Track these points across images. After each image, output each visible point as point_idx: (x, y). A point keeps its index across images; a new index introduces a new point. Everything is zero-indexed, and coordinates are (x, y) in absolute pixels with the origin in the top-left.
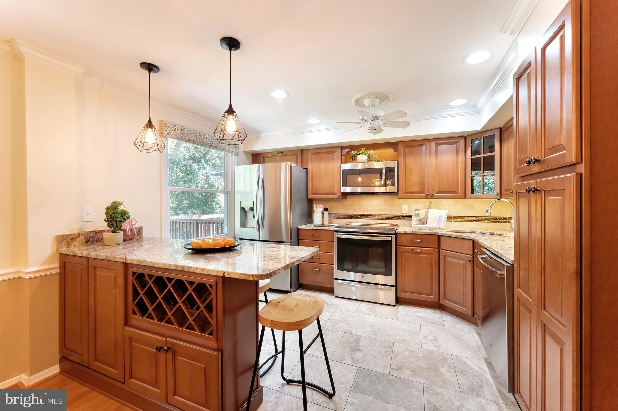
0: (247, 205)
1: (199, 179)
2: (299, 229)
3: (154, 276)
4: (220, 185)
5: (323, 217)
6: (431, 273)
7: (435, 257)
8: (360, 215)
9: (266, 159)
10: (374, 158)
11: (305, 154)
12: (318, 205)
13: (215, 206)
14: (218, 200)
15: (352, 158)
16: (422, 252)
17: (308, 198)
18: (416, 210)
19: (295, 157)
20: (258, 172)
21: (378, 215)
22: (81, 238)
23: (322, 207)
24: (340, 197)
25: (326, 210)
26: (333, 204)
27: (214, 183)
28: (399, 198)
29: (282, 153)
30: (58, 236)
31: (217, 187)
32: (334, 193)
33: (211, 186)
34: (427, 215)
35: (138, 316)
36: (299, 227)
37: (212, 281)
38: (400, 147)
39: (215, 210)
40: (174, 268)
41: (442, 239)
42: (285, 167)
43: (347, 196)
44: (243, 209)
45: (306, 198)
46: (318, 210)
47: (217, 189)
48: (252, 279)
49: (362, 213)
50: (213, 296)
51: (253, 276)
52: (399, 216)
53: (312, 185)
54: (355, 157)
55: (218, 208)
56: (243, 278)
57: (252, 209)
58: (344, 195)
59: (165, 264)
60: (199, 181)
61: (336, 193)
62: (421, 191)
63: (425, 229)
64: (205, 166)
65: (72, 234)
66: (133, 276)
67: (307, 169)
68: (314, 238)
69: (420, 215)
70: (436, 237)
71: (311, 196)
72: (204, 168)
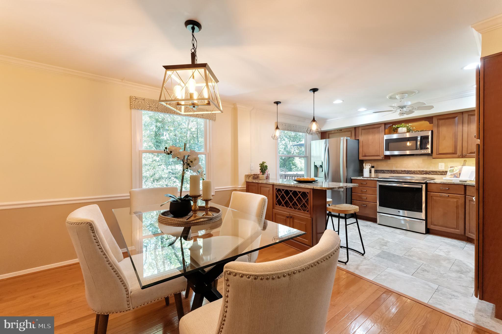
0: (318, 164)
1: (280, 148)
2: (352, 179)
3: (284, 189)
4: (294, 152)
5: (370, 172)
6: (457, 214)
7: (461, 201)
8: (402, 171)
9: (330, 135)
10: (412, 129)
11: (357, 130)
12: (367, 164)
13: (292, 166)
14: (295, 162)
15: (394, 130)
16: (449, 197)
17: (359, 159)
18: (451, 167)
19: (350, 132)
20: (325, 144)
21: (417, 171)
22: (252, 176)
23: (369, 165)
24: (384, 158)
25: (373, 167)
26: (379, 163)
27: (290, 151)
28: (433, 158)
29: (341, 130)
30: (246, 175)
31: (292, 153)
32: (379, 156)
33: (289, 152)
34: (460, 170)
35: (278, 206)
36: (352, 178)
37: (308, 191)
38: (435, 120)
39: (292, 169)
40: (293, 186)
41: (467, 188)
42: (343, 140)
43: (391, 158)
44: (316, 166)
45: (358, 160)
46: (367, 168)
47: (292, 155)
48: (324, 189)
49: (403, 169)
50: (309, 197)
51: (325, 188)
52: (436, 172)
53: (362, 151)
54: (396, 129)
55: (294, 168)
56: (321, 189)
57: (321, 166)
58: (387, 157)
59: (290, 185)
60: (280, 149)
61: (380, 155)
62: (454, 152)
63: (456, 181)
64: (285, 138)
65: (249, 175)
66: (276, 190)
67: (359, 140)
68: (362, 185)
69: (454, 170)
70: (463, 187)
71: (361, 158)
72: (284, 140)
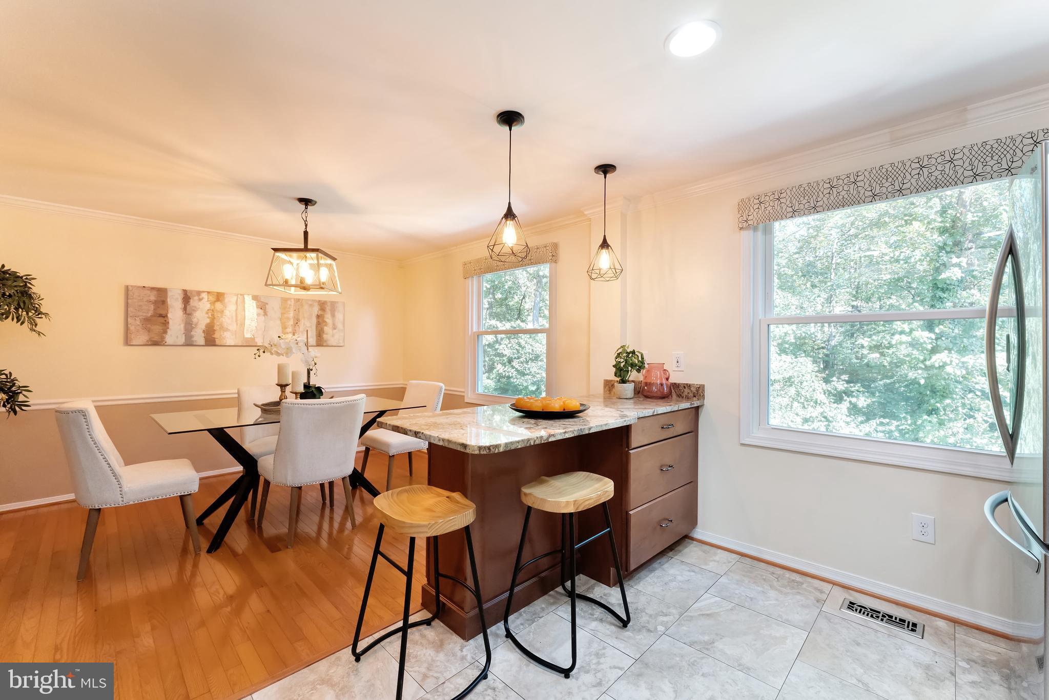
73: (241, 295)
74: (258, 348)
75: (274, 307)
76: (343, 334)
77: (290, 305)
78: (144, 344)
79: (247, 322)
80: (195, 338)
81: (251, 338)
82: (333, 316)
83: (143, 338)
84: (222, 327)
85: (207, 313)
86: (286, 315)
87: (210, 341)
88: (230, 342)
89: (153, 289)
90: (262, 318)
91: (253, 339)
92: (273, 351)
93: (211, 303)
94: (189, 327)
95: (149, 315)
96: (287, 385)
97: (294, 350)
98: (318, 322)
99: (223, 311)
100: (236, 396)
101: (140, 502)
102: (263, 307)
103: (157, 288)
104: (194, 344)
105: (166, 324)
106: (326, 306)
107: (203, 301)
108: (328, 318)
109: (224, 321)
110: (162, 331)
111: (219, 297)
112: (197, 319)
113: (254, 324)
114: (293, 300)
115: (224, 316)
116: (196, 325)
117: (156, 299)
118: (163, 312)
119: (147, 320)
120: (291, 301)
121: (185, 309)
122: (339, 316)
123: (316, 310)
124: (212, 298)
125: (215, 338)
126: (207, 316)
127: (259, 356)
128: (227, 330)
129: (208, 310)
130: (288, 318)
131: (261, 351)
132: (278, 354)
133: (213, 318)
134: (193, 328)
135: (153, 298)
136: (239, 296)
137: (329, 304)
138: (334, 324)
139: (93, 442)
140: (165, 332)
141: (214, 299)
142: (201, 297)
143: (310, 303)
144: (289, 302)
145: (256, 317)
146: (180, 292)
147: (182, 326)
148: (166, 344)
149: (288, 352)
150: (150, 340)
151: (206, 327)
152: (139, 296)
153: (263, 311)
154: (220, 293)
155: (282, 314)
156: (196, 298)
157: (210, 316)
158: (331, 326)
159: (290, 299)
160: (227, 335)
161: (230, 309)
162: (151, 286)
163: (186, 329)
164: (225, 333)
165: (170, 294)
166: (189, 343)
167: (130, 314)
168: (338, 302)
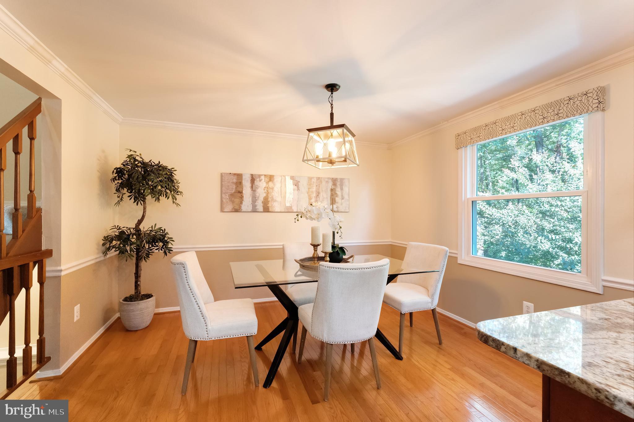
73: (284, 176)
74: (297, 213)
75: (304, 184)
76: (348, 203)
77: (314, 182)
78: (231, 211)
79: (288, 195)
80: (258, 206)
81: (290, 206)
82: (342, 189)
83: (229, 207)
84: (273, 199)
85: (264, 190)
86: (311, 190)
87: (266, 209)
88: (277, 209)
89: (235, 174)
90: (296, 192)
91: (291, 207)
92: (307, 217)
93: (266, 183)
94: (254, 199)
95: (233, 192)
96: (319, 245)
97: (323, 216)
98: (332, 194)
99: (273, 188)
100: (282, 247)
101: (219, 338)
102: (297, 184)
103: (237, 174)
104: (257, 211)
105: (242, 197)
106: (337, 182)
107: (262, 181)
108: (338, 191)
109: (274, 195)
110: (240, 202)
111: (271, 178)
112: (259, 194)
113: (291, 196)
114: (315, 178)
115: (274, 192)
116: (258, 198)
117: (236, 181)
118: (240, 190)
119: (232, 195)
120: (314, 179)
121: (252, 187)
122: (346, 189)
123: (330, 185)
124: (267, 180)
125: (268, 207)
126: (264, 191)
127: (298, 220)
128: (276, 201)
129: (265, 187)
130: (312, 192)
131: (299, 216)
132: (312, 219)
133: (268, 193)
134: (256, 200)
135: (235, 181)
136: (283, 177)
137: (339, 180)
138: (342, 196)
139: (189, 289)
140: (241, 203)
141: (268, 180)
142: (261, 179)
143: (326, 180)
144: (313, 180)
145: (293, 191)
146: (250, 176)
147: (251, 198)
148: (242, 211)
149: (319, 217)
150: (233, 208)
151: (264, 199)
152: (228, 180)
153: (297, 187)
154: (271, 175)
155: (309, 189)
156: (258, 179)
157: (266, 192)
158: (340, 197)
159: (314, 178)
160: (275, 204)
161: (277, 186)
162: (234, 173)
163: (253, 201)
164: (275, 203)
165: (244, 177)
166: (254, 211)
167: (224, 191)
168: (345, 179)
